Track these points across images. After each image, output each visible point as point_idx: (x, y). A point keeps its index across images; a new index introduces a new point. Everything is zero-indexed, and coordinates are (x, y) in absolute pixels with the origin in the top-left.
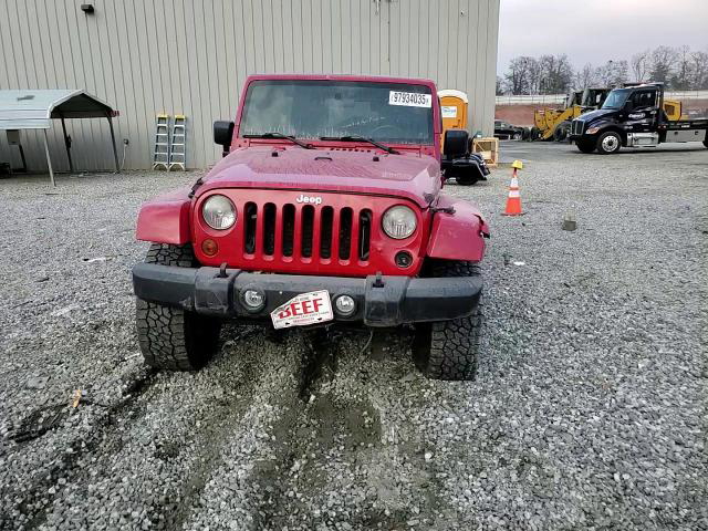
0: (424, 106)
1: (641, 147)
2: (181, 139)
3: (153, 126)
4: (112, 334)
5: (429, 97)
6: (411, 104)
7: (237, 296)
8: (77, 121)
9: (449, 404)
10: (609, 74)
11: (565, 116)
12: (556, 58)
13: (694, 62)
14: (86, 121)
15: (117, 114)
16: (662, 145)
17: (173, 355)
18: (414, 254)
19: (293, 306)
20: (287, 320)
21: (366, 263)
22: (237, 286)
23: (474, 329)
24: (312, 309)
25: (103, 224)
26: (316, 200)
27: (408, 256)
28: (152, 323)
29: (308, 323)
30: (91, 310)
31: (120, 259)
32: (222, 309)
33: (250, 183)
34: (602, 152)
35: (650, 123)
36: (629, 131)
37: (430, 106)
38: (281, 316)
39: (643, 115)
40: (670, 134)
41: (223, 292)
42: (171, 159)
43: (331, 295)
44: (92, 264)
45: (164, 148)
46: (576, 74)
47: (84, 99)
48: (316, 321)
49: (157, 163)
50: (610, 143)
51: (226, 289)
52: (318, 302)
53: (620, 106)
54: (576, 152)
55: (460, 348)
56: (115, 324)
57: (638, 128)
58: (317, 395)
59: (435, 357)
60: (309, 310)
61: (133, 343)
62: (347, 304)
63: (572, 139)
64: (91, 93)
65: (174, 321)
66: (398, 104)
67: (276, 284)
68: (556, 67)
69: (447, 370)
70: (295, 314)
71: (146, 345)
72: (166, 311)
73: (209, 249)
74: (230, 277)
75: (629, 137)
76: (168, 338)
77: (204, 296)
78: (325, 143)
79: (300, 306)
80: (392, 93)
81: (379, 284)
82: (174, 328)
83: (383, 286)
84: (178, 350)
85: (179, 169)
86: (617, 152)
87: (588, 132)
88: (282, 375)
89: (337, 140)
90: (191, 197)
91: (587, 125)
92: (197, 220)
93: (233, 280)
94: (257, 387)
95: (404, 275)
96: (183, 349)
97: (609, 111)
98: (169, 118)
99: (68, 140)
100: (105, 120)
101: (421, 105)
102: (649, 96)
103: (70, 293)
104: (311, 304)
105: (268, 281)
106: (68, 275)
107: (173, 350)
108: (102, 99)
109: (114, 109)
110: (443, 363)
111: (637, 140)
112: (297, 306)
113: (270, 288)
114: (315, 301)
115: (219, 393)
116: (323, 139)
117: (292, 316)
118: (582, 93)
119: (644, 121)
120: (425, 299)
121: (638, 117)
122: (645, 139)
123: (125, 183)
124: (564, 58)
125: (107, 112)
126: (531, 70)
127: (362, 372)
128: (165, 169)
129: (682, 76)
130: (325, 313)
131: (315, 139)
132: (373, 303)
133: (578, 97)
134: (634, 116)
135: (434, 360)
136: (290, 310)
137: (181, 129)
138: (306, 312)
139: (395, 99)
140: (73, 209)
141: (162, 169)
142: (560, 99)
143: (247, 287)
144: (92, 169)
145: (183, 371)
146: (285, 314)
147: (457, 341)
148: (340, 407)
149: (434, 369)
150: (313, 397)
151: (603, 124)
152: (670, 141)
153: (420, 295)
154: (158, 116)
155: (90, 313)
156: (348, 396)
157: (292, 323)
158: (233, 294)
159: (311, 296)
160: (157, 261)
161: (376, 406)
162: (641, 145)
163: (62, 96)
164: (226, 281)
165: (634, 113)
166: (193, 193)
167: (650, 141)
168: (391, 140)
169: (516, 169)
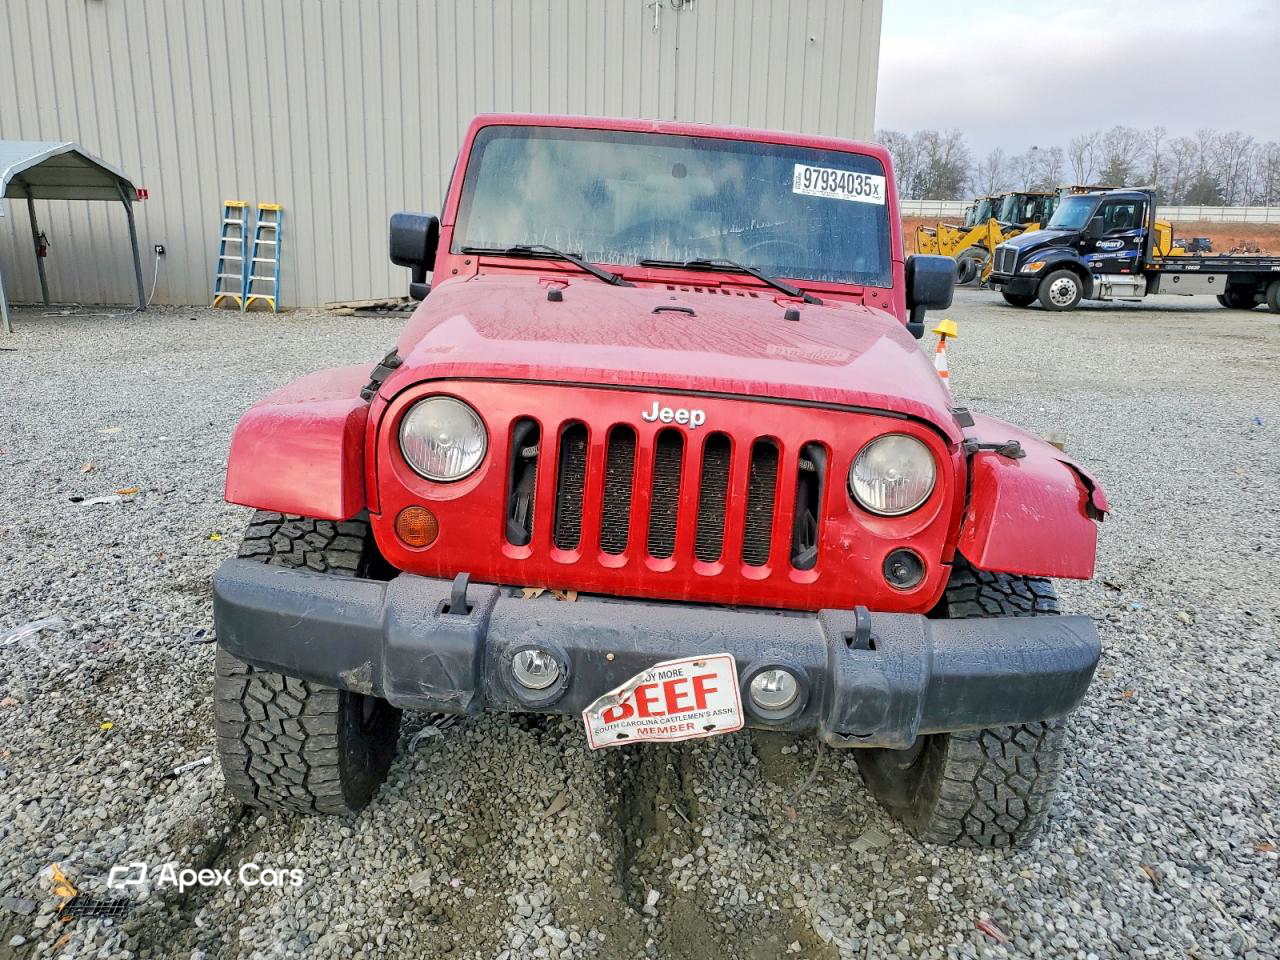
0: (870, 200)
1: (1116, 302)
2: (269, 252)
3: (215, 221)
4: (140, 698)
5: (878, 181)
6: (840, 195)
7: (495, 663)
8: (59, 205)
9: (995, 922)
10: (1033, 170)
11: (972, 238)
12: (942, 136)
13: (1173, 156)
14: (79, 206)
15: (143, 194)
16: (1151, 300)
17: (304, 786)
18: (930, 555)
19: (639, 692)
20: (621, 726)
21: (811, 577)
22: (496, 636)
23: (1050, 735)
24: (690, 700)
25: (112, 418)
26: (692, 417)
27: (917, 563)
28: (256, 712)
29: (678, 736)
30: (88, 628)
31: (152, 500)
32: (457, 701)
33: (525, 367)
34: (1048, 307)
35: (1133, 259)
36: (1096, 271)
37: (882, 202)
38: (608, 717)
39: (1119, 244)
40: (1165, 279)
41: (462, 656)
42: (249, 287)
43: (741, 666)
44: (91, 509)
45: (235, 267)
46: (975, 166)
47: (77, 162)
48: (698, 730)
49: (221, 294)
50: (1064, 292)
51: (470, 647)
52: (707, 684)
53: (1082, 226)
54: (1000, 305)
55: (1015, 781)
56: (147, 670)
57: (1112, 267)
58: (666, 891)
59: (953, 799)
60: (681, 703)
61: (191, 724)
62: (777, 690)
63: (995, 280)
64: (90, 150)
65: (313, 705)
66: (812, 192)
67: (596, 633)
68: (942, 154)
69: (976, 828)
70: (644, 712)
71: (239, 763)
72: (293, 683)
73: (412, 531)
74: (478, 614)
75: (1096, 282)
76: (296, 747)
77: (411, 665)
78: (650, 273)
79: (658, 693)
80: (799, 169)
81: (862, 640)
82: (312, 725)
83: (872, 646)
84: (317, 775)
85: (265, 308)
86: (1074, 308)
87: (1025, 270)
88: (571, 832)
89: (678, 267)
90: (367, 397)
91: (1023, 256)
92: (385, 460)
93: (486, 621)
94: (512, 866)
95: (910, 610)
96: (334, 772)
97: (1062, 234)
98: (247, 208)
99: (39, 240)
100: (118, 207)
101: (862, 198)
102: (1131, 210)
103: (39, 583)
104: (688, 687)
105: (576, 623)
106: (36, 535)
107: (306, 776)
108: (111, 163)
109: (138, 185)
110: (969, 812)
111: (1108, 287)
112: (650, 694)
113: (583, 645)
114: (698, 681)
115: (419, 883)
116: (646, 264)
117: (635, 717)
118: (1002, 198)
119: (1122, 254)
120: (978, 679)
121: (1112, 247)
122: (1122, 286)
123: (156, 332)
124: (956, 137)
125: (123, 189)
126: (900, 155)
127: (753, 817)
128: (238, 308)
129: (1153, 180)
130: (724, 713)
131: (629, 263)
132: (857, 694)
133: (994, 206)
134: (1105, 245)
135: (948, 806)
136: (633, 703)
137: (270, 230)
138: (672, 708)
139: (807, 181)
140: (48, 383)
141: (232, 306)
142: (951, 209)
143: (524, 639)
144: (91, 301)
145: (324, 815)
146: (618, 712)
147: (1008, 764)
148: (730, 928)
149: (943, 825)
150: (653, 897)
151: (1052, 255)
152: (1165, 292)
153: (966, 668)
154: (227, 203)
155: (87, 636)
156: (744, 897)
157: (633, 735)
158: (484, 659)
159: (688, 668)
160: (272, 552)
161: (825, 934)
162: (1117, 297)
163: (30, 153)
164: (467, 624)
165: (1104, 240)
166: (375, 385)
167: (1130, 291)
168: (800, 272)
169: (944, 335)
